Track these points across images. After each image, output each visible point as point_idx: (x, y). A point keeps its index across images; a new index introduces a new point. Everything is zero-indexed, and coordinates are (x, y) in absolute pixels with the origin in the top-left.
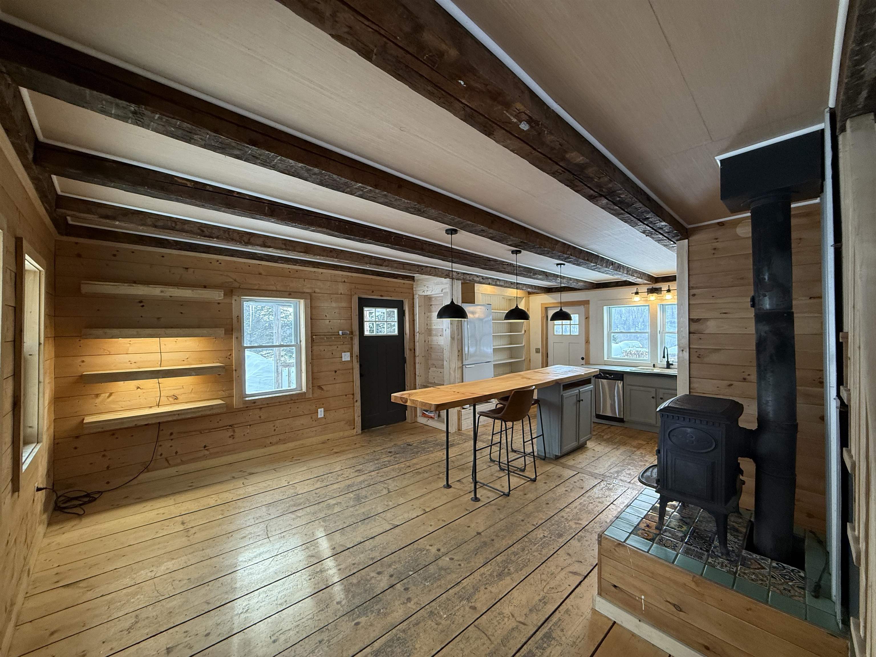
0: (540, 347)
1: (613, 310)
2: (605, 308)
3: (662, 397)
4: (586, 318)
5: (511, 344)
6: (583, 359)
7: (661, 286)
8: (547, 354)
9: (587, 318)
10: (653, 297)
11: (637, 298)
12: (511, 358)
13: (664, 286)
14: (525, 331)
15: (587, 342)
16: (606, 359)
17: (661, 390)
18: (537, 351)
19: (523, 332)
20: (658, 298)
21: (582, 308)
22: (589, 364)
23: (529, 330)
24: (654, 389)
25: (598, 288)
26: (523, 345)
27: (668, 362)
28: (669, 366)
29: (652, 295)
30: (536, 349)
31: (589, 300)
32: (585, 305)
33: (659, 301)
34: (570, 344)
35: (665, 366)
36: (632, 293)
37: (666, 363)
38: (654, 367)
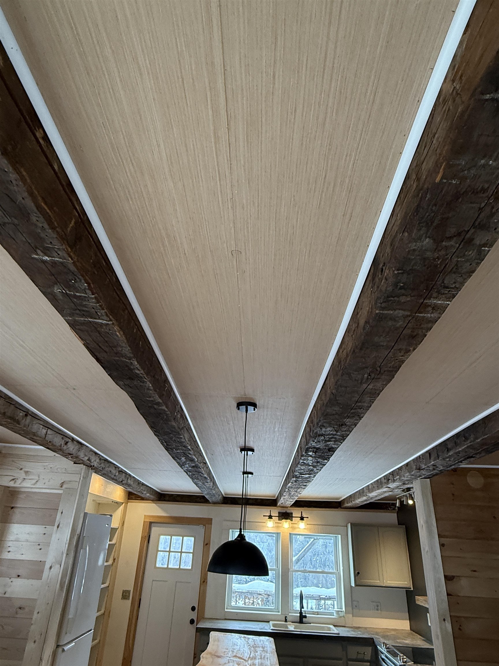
0: (130, 588)
2: (230, 530)
4: (205, 545)
6: (193, 609)
7: (293, 512)
8: (140, 601)
9: (207, 545)
10: (286, 524)
11: (270, 523)
13: (296, 512)
14: (115, 560)
16: (226, 610)
19: (111, 561)
20: (290, 526)
21: (200, 530)
22: (205, 619)
23: (119, 557)
26: (108, 584)
27: (301, 613)
28: (302, 619)
29: (286, 522)
30: (124, 592)
31: (212, 519)
32: (206, 525)
33: (291, 529)
34: (178, 584)
35: (298, 620)
36: (264, 516)
37: (299, 615)
38: (286, 621)
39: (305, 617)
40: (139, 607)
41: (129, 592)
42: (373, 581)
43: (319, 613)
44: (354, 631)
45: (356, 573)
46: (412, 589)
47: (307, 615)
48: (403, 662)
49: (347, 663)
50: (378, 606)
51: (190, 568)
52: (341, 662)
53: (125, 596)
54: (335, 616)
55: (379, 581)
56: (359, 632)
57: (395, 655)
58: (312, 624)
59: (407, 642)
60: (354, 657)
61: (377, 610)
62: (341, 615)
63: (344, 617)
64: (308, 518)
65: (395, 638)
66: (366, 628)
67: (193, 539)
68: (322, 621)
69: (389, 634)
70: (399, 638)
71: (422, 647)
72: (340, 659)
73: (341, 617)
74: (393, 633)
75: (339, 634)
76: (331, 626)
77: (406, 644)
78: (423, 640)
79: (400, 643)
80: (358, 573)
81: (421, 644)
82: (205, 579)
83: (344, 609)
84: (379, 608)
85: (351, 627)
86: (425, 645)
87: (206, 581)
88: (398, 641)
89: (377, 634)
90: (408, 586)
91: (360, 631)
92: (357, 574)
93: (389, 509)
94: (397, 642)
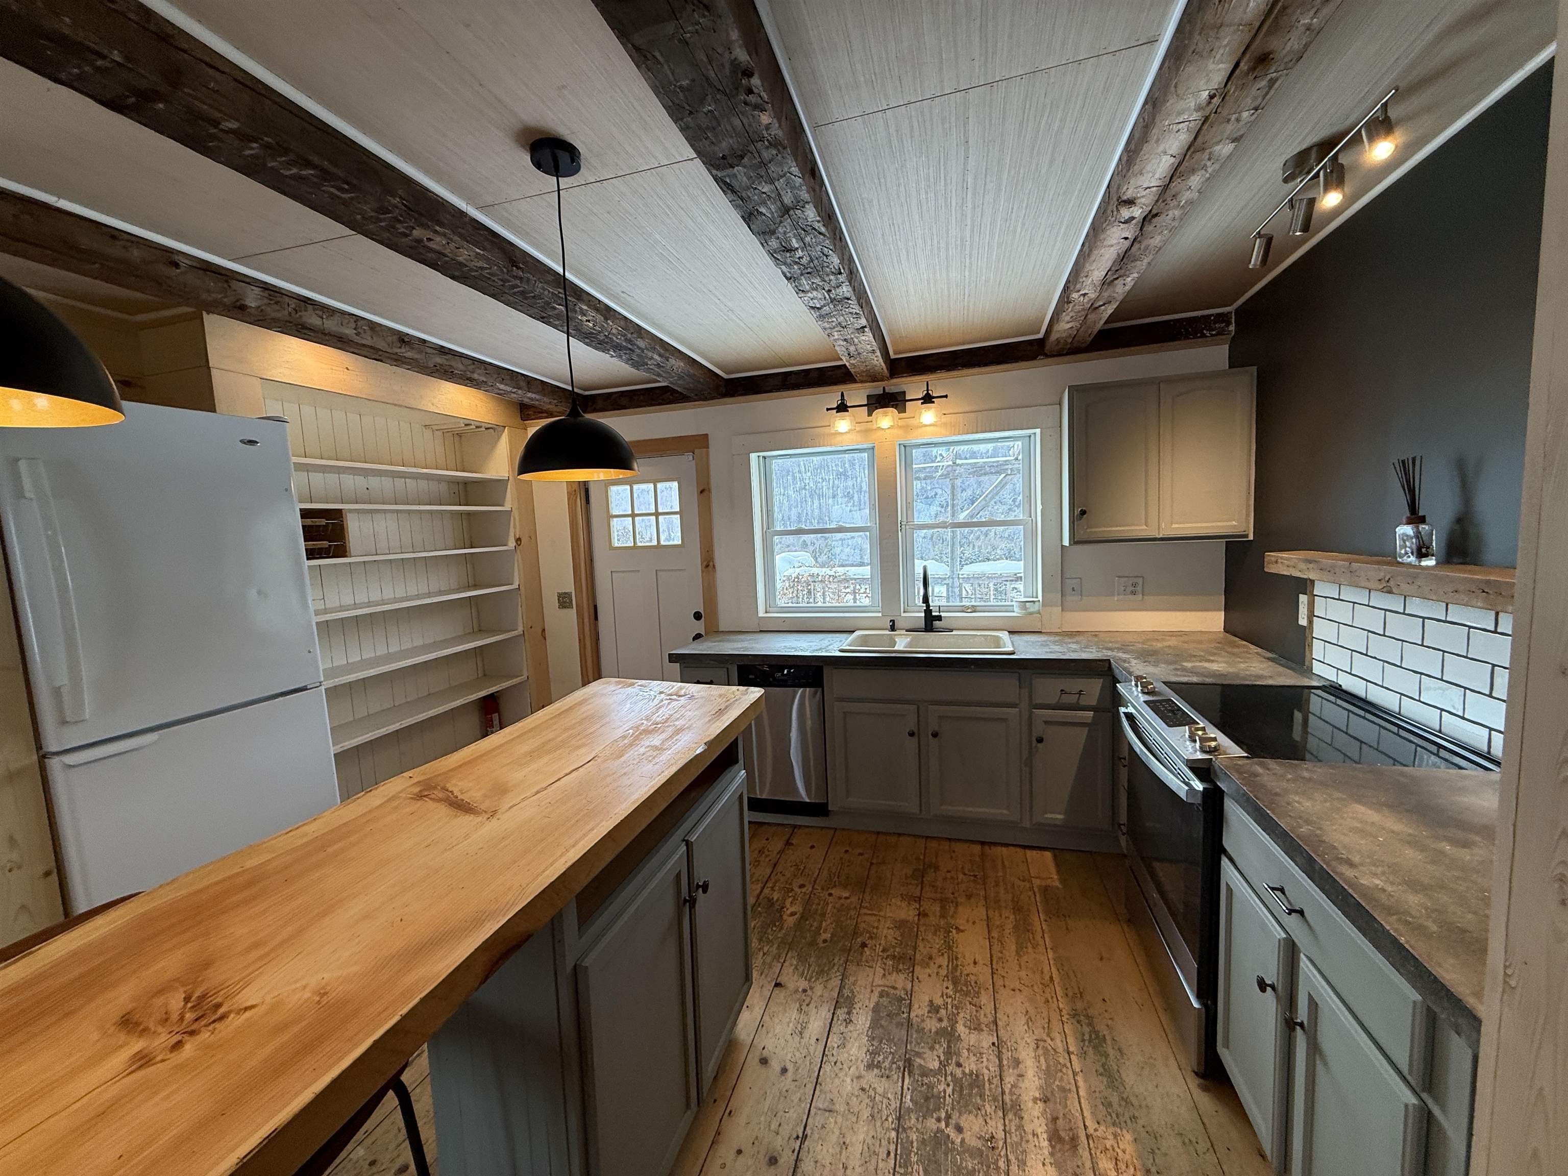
0: (570, 588)
1: (776, 465)
2: (753, 456)
3: (936, 728)
4: (702, 492)
5: (476, 586)
6: (698, 616)
7: (904, 388)
8: (595, 607)
9: (704, 492)
10: (886, 419)
11: (843, 424)
12: (481, 631)
13: (914, 387)
14: (518, 540)
15: (708, 564)
16: (761, 614)
17: (932, 708)
18: (564, 601)
19: (512, 544)
20: (901, 423)
21: (687, 462)
22: (718, 632)
23: (533, 537)
24: (913, 708)
25: (732, 396)
26: (515, 586)
27: (928, 611)
28: (931, 622)
29: (886, 414)
30: (560, 596)
31: (707, 435)
32: (697, 451)
33: (900, 432)
34: (659, 573)
35: (922, 624)
36: (828, 409)
37: (923, 614)
38: (893, 628)
39: (939, 618)
40: (596, 618)
41: (568, 595)
42: (1127, 528)
43: (978, 608)
44: (1061, 643)
45: (1077, 511)
46: (1251, 537)
47: (943, 614)
48: (1203, 750)
49: (1031, 713)
50: (1134, 585)
51: (680, 542)
52: (1015, 711)
53: (565, 602)
54: (1017, 612)
55: (1145, 527)
56: (1074, 646)
57: (1173, 717)
58: (954, 633)
59: (1214, 667)
60: (1053, 701)
61: (1134, 593)
62: (1031, 610)
63: (1039, 612)
64: (946, 396)
65: (1178, 656)
66: (1095, 634)
67: (675, 485)
68: (984, 623)
69: (1159, 645)
70: (1192, 657)
71: (1271, 682)
72: (1014, 706)
73: (1031, 614)
74: (1173, 642)
75: (1013, 653)
76: (1004, 635)
77: (1213, 674)
78: (1269, 659)
79: (1192, 672)
80: (1083, 513)
81: (1265, 673)
82: (709, 562)
83: (1040, 598)
84: (1139, 588)
85: (1056, 634)
86: (1280, 675)
87: (711, 564)
88: (1188, 665)
89: (1124, 648)
90: (1239, 531)
91: (1077, 642)
92: (1079, 514)
93: (1204, 336)
94: (1184, 669)
